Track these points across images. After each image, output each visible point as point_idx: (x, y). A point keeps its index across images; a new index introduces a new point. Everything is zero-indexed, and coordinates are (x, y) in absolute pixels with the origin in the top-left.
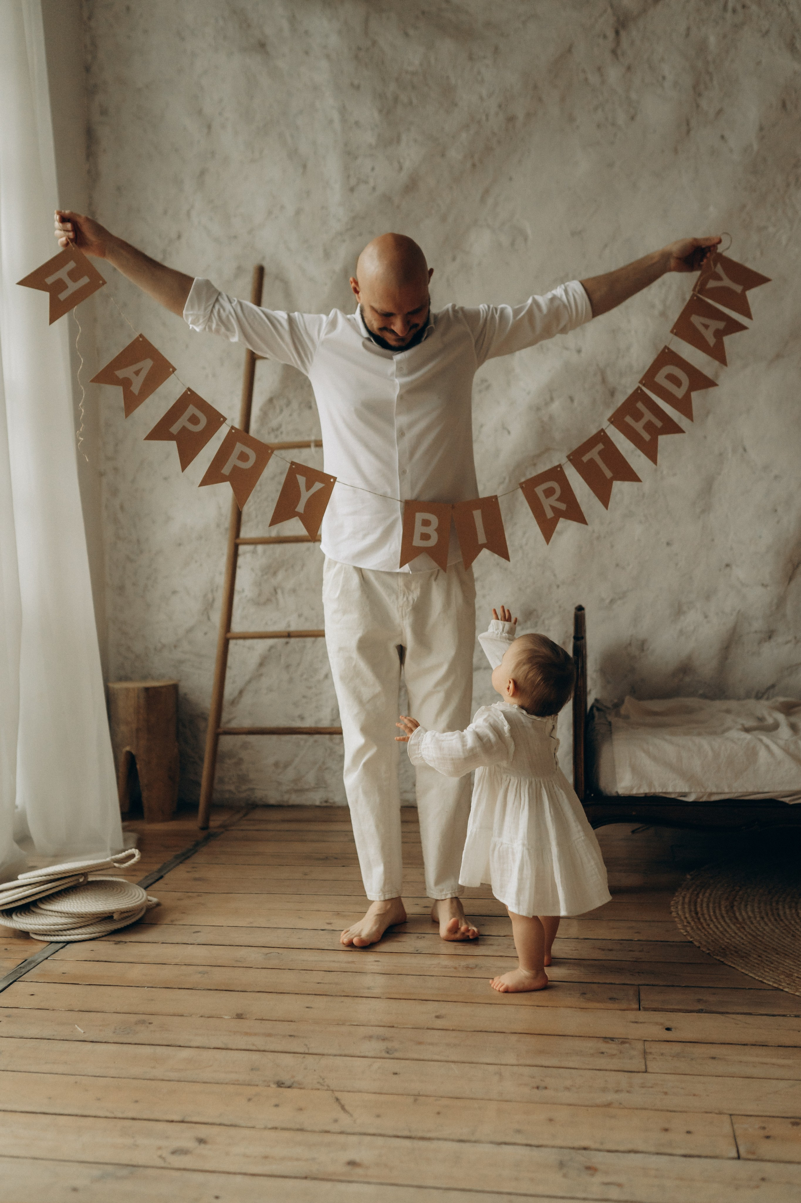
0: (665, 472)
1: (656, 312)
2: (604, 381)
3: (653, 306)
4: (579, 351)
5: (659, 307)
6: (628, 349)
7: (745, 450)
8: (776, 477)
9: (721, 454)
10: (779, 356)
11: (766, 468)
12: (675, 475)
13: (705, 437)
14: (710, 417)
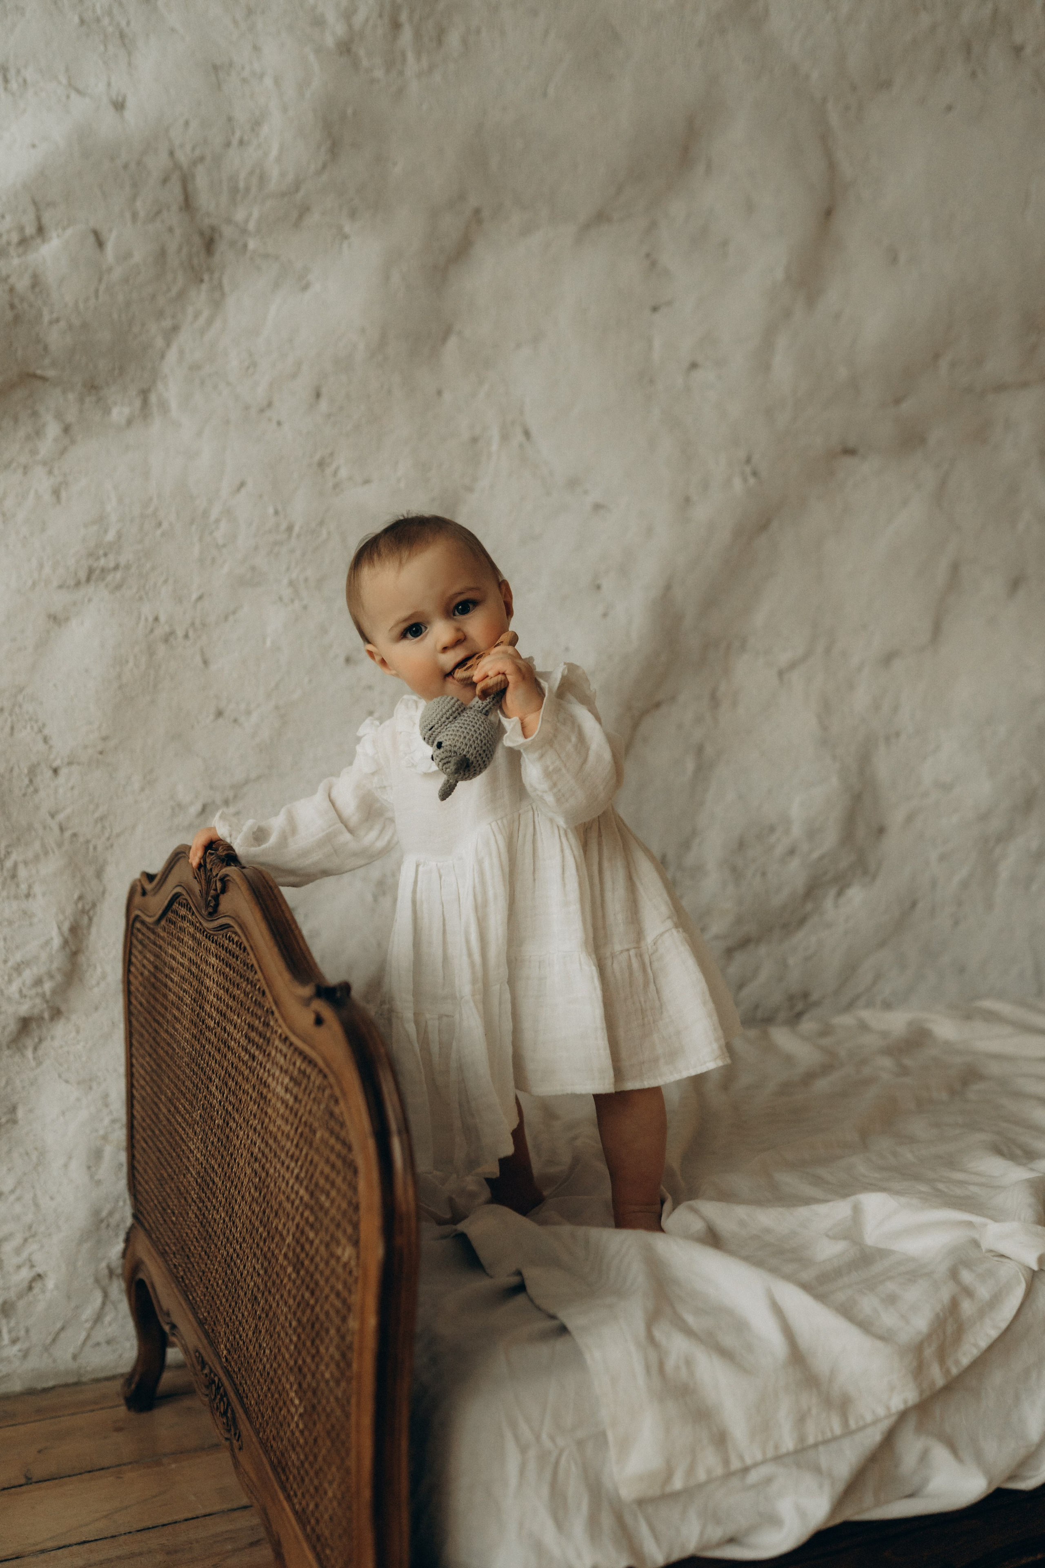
0: (343, 473)
1: (330, 41)
2: (188, 204)
3: (319, 22)
4: (119, 106)
5: (336, 28)
6: (256, 124)
7: (527, 434)
8: (598, 507)
9: (474, 440)
10: (601, 217)
11: (573, 483)
12: (367, 482)
13: (439, 393)
14: (453, 342)
